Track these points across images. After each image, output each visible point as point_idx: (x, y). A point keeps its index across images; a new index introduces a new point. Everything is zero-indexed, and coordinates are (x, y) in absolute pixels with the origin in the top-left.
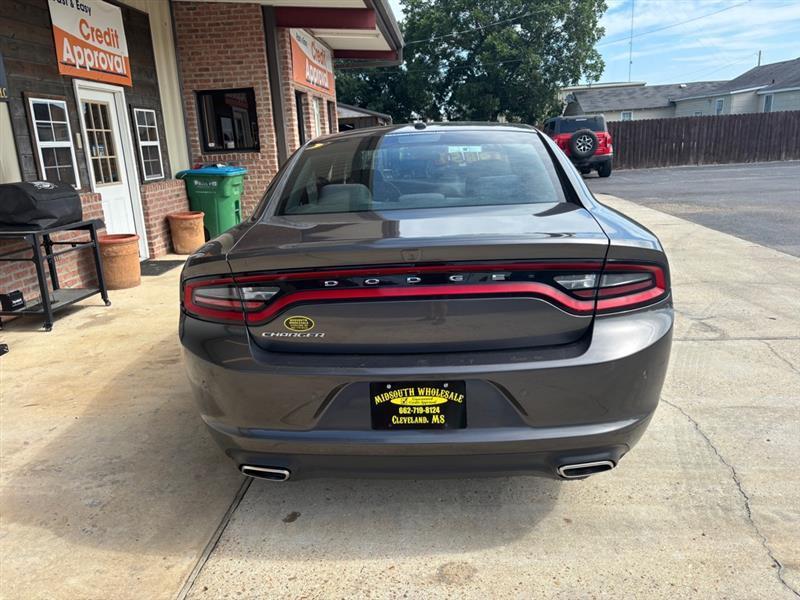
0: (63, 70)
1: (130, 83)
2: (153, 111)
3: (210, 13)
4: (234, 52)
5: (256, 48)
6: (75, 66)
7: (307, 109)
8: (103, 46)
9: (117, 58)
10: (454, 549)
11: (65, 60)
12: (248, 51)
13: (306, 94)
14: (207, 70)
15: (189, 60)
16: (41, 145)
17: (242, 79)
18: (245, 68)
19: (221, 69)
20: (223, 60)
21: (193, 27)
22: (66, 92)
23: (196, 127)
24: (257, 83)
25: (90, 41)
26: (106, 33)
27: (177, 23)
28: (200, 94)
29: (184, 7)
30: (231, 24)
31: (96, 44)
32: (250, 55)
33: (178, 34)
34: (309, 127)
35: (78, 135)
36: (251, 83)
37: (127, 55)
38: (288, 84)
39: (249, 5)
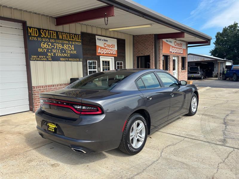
0: (97, 54)
1: (116, 56)
2: (123, 62)
3: (141, 37)
4: (146, 46)
5: (151, 45)
6: (101, 53)
7: (170, 60)
8: (110, 48)
9: (113, 51)
10: (57, 160)
11: (99, 52)
12: (149, 46)
13: (169, 56)
14: (139, 51)
15: (136, 49)
16: (89, 70)
17: (147, 53)
18: (148, 50)
19: (142, 51)
20: (144, 48)
21: (138, 41)
22: (98, 59)
23: (136, 65)
24: (151, 54)
25: (106, 48)
26: (111, 45)
27: (134, 40)
28: (138, 57)
29: (136, 36)
30: (146, 39)
31: (108, 48)
32: (150, 47)
33: (134, 43)
34: (170, 65)
35: (99, 68)
36: (149, 54)
37: (117, 50)
38: (160, 54)
39: (151, 34)
